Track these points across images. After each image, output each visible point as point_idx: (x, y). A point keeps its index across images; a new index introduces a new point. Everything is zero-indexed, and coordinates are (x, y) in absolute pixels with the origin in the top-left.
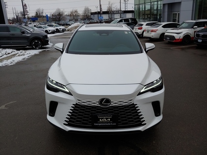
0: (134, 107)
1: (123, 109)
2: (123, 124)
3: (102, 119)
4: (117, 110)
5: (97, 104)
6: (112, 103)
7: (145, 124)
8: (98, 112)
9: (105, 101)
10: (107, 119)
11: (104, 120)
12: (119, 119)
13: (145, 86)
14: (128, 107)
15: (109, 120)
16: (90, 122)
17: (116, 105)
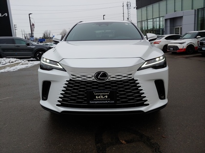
0: (134, 83)
1: (121, 84)
2: (123, 102)
3: (98, 96)
4: (115, 86)
5: (93, 79)
6: (109, 78)
7: (148, 105)
8: (94, 88)
9: (102, 75)
10: (104, 96)
11: (101, 97)
12: (118, 97)
13: (146, 61)
14: (127, 82)
15: (107, 97)
16: (85, 100)
17: (114, 79)
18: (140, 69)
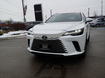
0: (60, 41)
1: (53, 42)
2: (54, 50)
3: (44, 46)
4: (51, 43)
5: (41, 39)
6: (48, 39)
8: (42, 43)
10: (46, 46)
12: (52, 47)
13: (68, 32)
15: (47, 47)
17: (50, 39)
18: (63, 35)
